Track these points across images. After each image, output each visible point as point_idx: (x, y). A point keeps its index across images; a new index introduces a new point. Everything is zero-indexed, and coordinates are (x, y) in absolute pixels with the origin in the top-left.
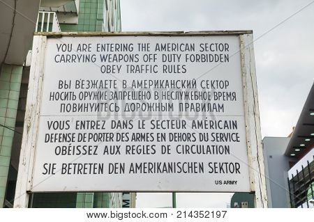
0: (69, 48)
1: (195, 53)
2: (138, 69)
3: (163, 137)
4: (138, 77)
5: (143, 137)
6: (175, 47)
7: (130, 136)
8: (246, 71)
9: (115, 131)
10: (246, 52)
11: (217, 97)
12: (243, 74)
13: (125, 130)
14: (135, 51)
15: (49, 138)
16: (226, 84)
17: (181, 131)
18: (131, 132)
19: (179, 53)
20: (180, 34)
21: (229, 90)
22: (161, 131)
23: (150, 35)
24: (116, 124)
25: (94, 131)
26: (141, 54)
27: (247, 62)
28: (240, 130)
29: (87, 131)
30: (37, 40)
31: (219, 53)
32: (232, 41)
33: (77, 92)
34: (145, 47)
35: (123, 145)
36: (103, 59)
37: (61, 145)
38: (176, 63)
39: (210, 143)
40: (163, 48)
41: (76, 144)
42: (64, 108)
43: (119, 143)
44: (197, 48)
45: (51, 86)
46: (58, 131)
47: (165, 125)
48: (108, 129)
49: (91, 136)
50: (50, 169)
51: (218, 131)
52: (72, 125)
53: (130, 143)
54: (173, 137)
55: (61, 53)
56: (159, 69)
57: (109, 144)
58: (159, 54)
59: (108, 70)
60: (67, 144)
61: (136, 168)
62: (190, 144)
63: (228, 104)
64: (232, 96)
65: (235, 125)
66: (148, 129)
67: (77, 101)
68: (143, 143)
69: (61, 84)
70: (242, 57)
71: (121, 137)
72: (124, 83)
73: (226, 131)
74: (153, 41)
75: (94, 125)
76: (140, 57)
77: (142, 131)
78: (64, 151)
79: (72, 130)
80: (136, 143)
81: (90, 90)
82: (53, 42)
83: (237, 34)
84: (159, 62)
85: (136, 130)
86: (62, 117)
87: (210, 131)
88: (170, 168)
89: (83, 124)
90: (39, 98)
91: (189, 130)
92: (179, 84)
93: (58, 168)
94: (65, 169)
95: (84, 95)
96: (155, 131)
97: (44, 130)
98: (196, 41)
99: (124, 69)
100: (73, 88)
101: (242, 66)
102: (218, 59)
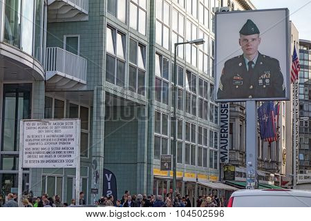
0: (30, 125)
1: (64, 126)
2: (48, 131)
4: (49, 134)
5: (49, 153)
6: (58, 123)
9: (42, 151)
11: (69, 140)
13: (45, 151)
15: (26, 153)
16: (72, 136)
17: (59, 151)
19: (59, 126)
22: (54, 151)
24: (42, 149)
25: (37, 151)
29: (35, 151)
30: (21, 122)
32: (74, 122)
34: (50, 124)
36: (39, 128)
38: (58, 129)
39: (66, 154)
40: (55, 124)
41: (32, 155)
42: (29, 144)
44: (65, 124)
45: (26, 137)
46: (28, 151)
47: (55, 149)
48: (40, 150)
51: (69, 150)
52: (31, 149)
53: (46, 154)
54: (57, 152)
55: (28, 126)
56: (54, 131)
57: (41, 155)
58: (54, 126)
60: (30, 155)
61: (47, 161)
62: (61, 154)
63: (72, 142)
64: (73, 139)
65: (73, 149)
67: (32, 142)
69: (28, 137)
71: (43, 153)
72: (44, 136)
73: (71, 150)
75: (37, 149)
76: (49, 127)
77: (49, 151)
78: (30, 157)
81: (36, 138)
82: (25, 123)
84: (54, 129)
85: (47, 150)
87: (66, 150)
88: (56, 161)
89: (34, 149)
91: (61, 150)
92: (59, 136)
93: (28, 161)
94: (30, 162)
95: (34, 140)
96: (52, 151)
98: (65, 121)
100: (31, 138)
102: (70, 127)
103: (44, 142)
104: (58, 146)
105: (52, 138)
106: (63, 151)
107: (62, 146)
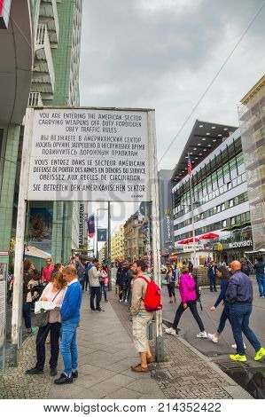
0: (47, 115)
1: (122, 121)
2: (88, 129)
3: (102, 170)
4: (90, 134)
5: (90, 170)
6: (110, 117)
7: (83, 169)
8: (150, 133)
9: (74, 166)
10: (151, 122)
11: (134, 147)
12: (149, 134)
13: (80, 166)
14: (87, 119)
15: (36, 170)
16: (139, 140)
17: (112, 167)
18: (84, 167)
19: (112, 120)
20: (113, 109)
21: (140, 143)
22: (101, 167)
23: (96, 109)
24: (75, 162)
25: (62, 166)
26: (90, 120)
27: (151, 127)
28: (146, 167)
29: (58, 166)
30: (29, 110)
31: (135, 121)
32: (143, 115)
33: (52, 143)
34: (93, 116)
35: (79, 174)
36: (67, 123)
37: (44, 173)
38: (110, 127)
39: (129, 174)
40: (103, 117)
41: (51, 173)
42: (44, 152)
43: (77, 173)
44: (123, 118)
45: (37, 139)
46: (41, 166)
47: (103, 163)
48: (70, 165)
49: (61, 169)
50: (37, 188)
51: (134, 167)
52: (49, 162)
53: (83, 173)
54: (108, 170)
55: (42, 119)
56: (101, 129)
57: (71, 174)
58: (101, 121)
59: (70, 129)
60: (46, 173)
61: (86, 188)
62: (118, 174)
63: (140, 152)
64: (142, 147)
65: (143, 164)
66: (93, 165)
67: (52, 148)
68: (91, 173)
69: (42, 138)
70: (148, 124)
72: (80, 138)
73: (138, 167)
74: (97, 113)
75: (62, 162)
76: (90, 122)
77: (90, 167)
78: (45, 177)
79: (49, 165)
80: (86, 174)
81: (60, 141)
82: (38, 112)
83: (146, 111)
84: (101, 125)
85: (86, 166)
86: (43, 157)
87: (129, 167)
89: (55, 162)
90: (30, 145)
91: (117, 166)
92: (112, 139)
93: (42, 187)
94: (46, 188)
95: (56, 145)
96: (98, 167)
97: (33, 165)
98: (123, 114)
99: (79, 129)
100: (49, 140)
101: (149, 130)
102: (134, 125)
103: (78, 150)
104: (109, 157)
105: (96, 142)
106: (122, 167)
107: (118, 158)
